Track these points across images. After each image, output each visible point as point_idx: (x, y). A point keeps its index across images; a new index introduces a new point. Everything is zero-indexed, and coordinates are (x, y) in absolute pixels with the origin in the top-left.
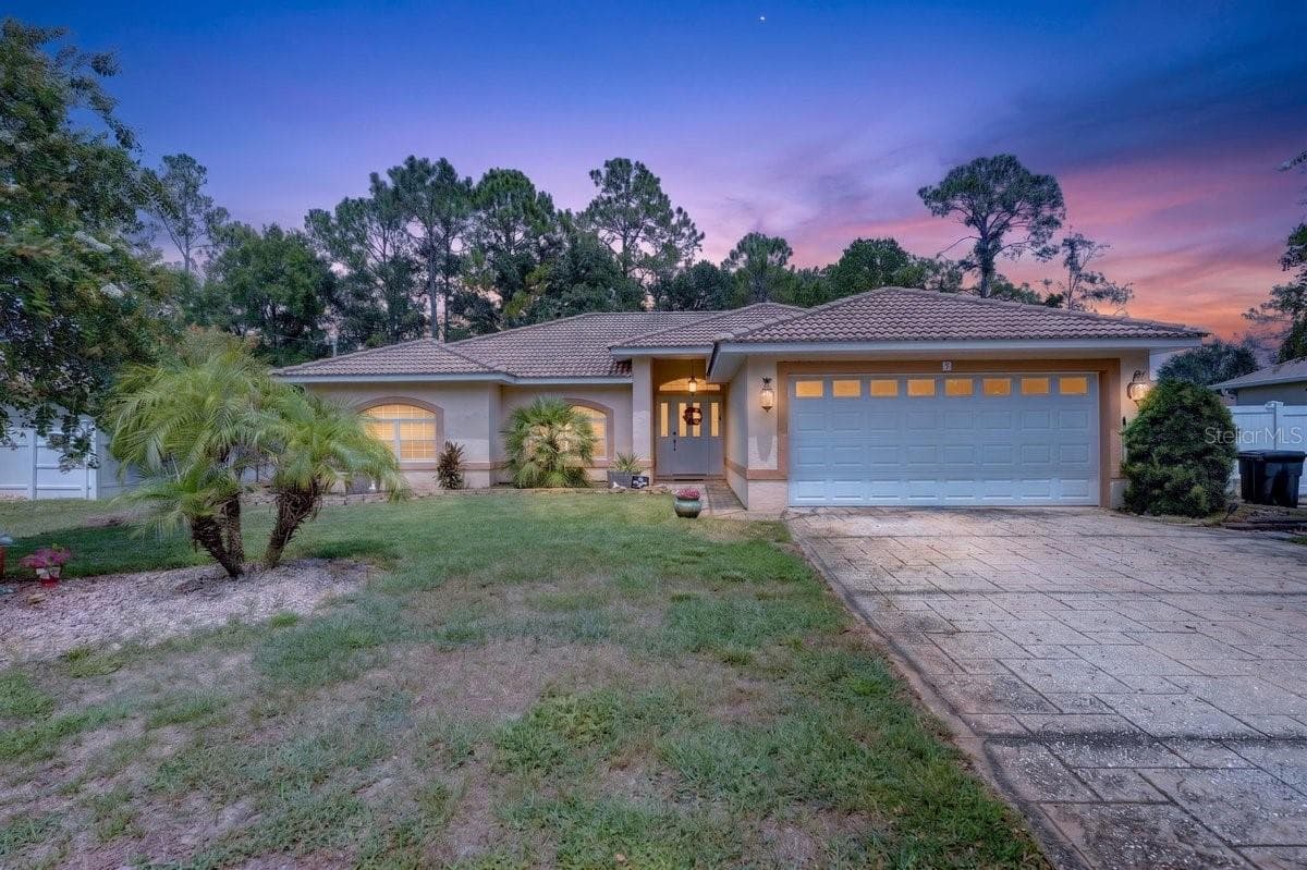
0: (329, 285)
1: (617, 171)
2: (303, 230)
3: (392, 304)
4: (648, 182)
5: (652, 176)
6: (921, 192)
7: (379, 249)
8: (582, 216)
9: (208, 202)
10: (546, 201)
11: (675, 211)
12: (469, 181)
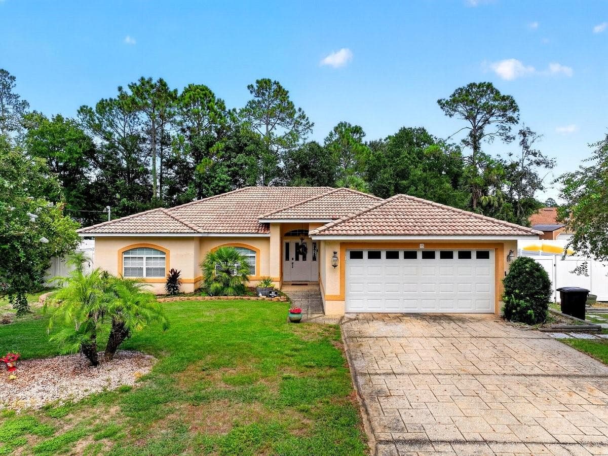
0: (91, 151)
1: (263, 85)
2: (76, 118)
3: (128, 162)
4: (281, 92)
5: (284, 90)
6: (439, 102)
7: (121, 128)
8: (242, 111)
9: (17, 97)
10: (221, 104)
11: (297, 110)
12: (176, 91)
